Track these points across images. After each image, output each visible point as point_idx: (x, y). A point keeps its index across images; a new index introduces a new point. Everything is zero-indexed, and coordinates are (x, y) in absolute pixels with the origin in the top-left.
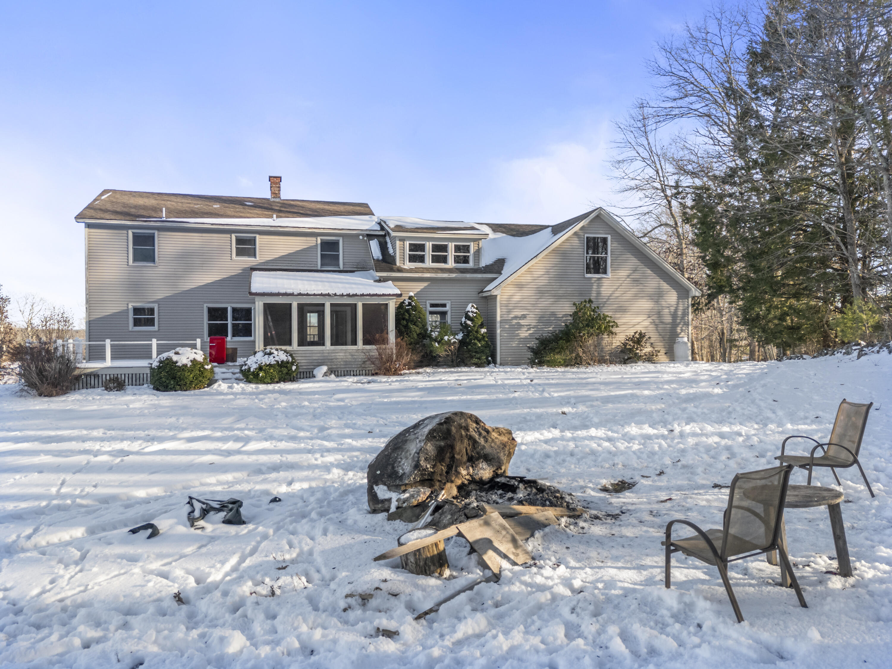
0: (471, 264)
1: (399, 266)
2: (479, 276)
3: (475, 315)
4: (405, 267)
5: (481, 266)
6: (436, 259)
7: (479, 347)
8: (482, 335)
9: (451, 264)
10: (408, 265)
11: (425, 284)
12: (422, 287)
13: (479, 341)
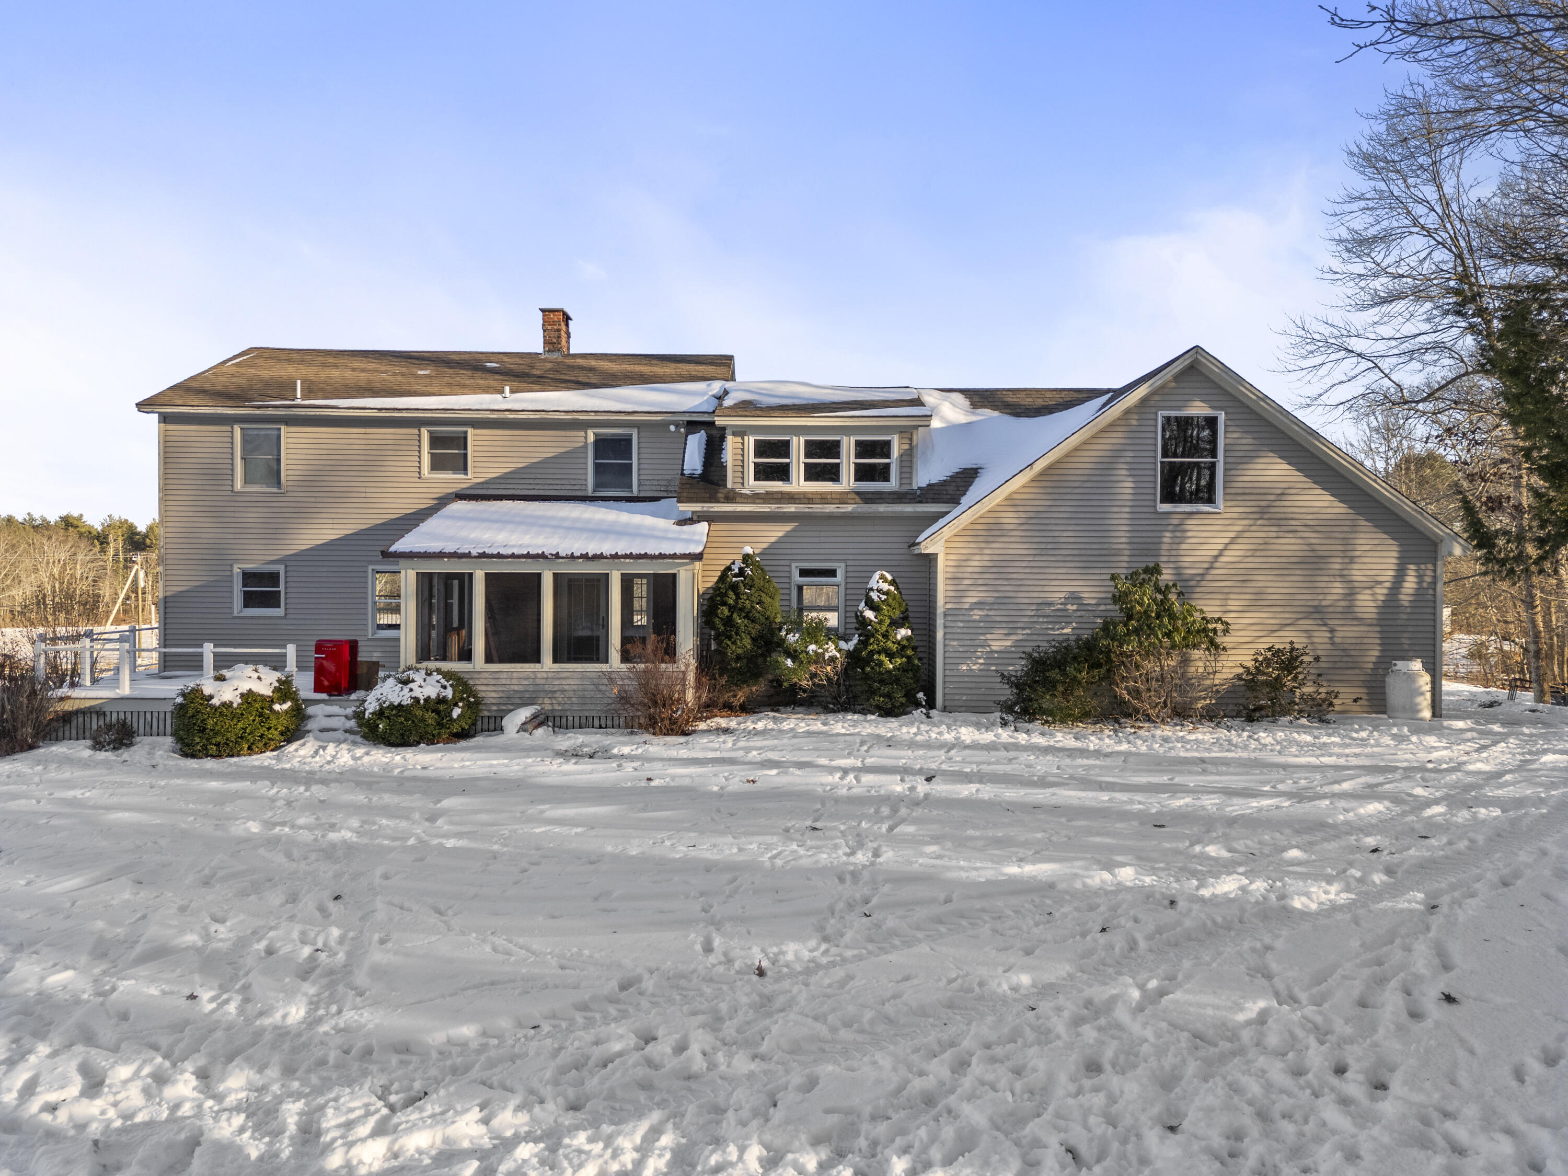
0: (893, 484)
1: (733, 490)
2: (908, 508)
3: (884, 597)
4: (744, 491)
5: (915, 487)
6: (813, 473)
7: (889, 672)
8: (899, 643)
9: (848, 481)
10: (753, 485)
11: (788, 527)
12: (781, 534)
13: (891, 656)
